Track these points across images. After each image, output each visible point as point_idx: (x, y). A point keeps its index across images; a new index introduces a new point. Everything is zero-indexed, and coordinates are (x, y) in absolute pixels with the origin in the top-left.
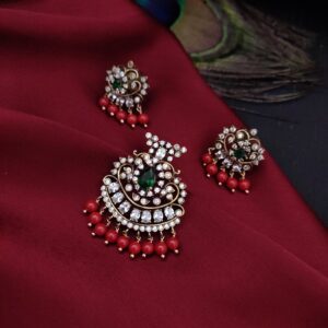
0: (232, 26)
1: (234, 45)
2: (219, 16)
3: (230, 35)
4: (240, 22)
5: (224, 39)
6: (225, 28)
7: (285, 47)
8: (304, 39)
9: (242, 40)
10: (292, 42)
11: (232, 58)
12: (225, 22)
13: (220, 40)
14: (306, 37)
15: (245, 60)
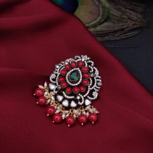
0: (104, 7)
1: (106, 17)
2: (97, 3)
3: (103, 12)
4: (107, 5)
5: (101, 15)
6: (101, 9)
7: (130, 13)
8: (139, 8)
9: (109, 13)
10: (133, 10)
11: (105, 24)
12: (100, 6)
13: (99, 15)
14: (140, 7)
15: (112, 24)
